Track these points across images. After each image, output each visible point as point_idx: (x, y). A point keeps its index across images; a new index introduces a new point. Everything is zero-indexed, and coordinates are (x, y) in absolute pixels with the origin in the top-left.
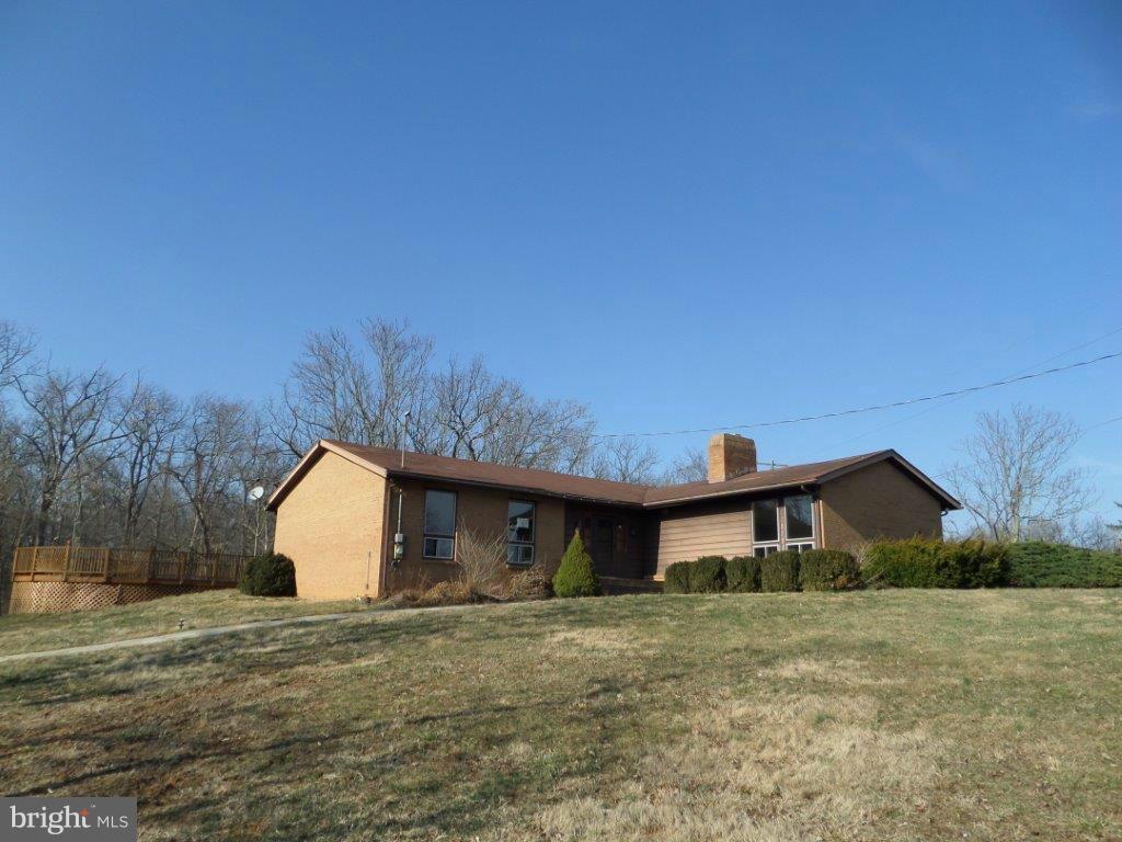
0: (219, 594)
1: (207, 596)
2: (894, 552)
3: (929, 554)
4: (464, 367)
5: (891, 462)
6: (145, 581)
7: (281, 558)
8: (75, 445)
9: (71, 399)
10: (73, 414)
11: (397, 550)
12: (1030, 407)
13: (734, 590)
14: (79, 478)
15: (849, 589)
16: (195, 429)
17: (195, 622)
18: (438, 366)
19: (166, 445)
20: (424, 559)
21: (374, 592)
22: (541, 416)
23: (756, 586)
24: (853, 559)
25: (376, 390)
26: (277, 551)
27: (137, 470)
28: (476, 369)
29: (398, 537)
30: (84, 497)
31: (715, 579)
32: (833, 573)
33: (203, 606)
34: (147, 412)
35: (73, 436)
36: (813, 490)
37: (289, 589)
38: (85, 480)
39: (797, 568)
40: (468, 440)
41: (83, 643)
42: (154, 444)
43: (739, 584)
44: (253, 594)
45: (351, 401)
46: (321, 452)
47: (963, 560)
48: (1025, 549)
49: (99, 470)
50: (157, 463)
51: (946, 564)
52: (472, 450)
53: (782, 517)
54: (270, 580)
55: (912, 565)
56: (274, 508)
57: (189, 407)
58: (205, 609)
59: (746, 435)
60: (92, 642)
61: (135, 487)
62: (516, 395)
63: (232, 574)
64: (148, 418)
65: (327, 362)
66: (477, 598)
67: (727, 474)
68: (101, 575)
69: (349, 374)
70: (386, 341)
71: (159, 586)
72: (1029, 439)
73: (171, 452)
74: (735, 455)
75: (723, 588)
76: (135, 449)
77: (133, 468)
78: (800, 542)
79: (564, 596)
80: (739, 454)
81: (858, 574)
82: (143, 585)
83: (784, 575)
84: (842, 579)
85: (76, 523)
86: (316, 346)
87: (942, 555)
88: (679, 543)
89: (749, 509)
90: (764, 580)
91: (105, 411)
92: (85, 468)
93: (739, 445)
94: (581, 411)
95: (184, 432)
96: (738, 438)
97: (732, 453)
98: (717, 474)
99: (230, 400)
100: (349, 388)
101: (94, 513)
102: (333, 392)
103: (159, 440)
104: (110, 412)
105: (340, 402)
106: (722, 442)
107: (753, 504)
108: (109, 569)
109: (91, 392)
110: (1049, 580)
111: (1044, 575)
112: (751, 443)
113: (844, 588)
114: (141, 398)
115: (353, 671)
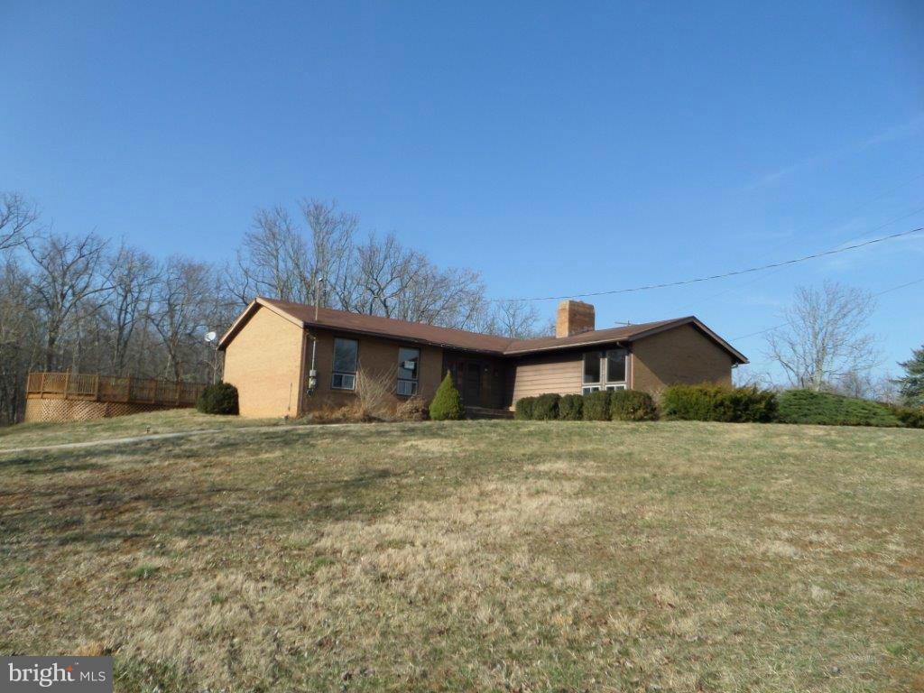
0: (181, 411)
1: (172, 413)
2: (685, 394)
3: (710, 396)
4: (380, 241)
5: (692, 325)
6: (126, 400)
7: (229, 386)
8: (74, 294)
9: (69, 257)
10: (72, 269)
11: (311, 382)
12: (838, 284)
13: (564, 418)
14: (77, 320)
15: (646, 420)
16: (169, 283)
17: (159, 430)
18: (360, 239)
19: (146, 295)
20: (331, 389)
21: (294, 412)
22: (442, 281)
23: (579, 415)
24: (650, 398)
25: (310, 257)
26: (225, 382)
27: (123, 316)
28: (390, 242)
29: (312, 373)
30: (82, 335)
31: (551, 410)
32: (633, 408)
33: (167, 420)
34: (130, 269)
35: (72, 287)
36: (627, 346)
37: (234, 410)
38: (82, 323)
39: (608, 403)
40: (383, 299)
41: (78, 441)
42: (136, 295)
43: (568, 414)
44: (207, 412)
45: (290, 265)
46: (257, 307)
47: (736, 401)
48: (795, 395)
49: (93, 314)
50: (139, 311)
51: (722, 404)
52: (386, 307)
53: (604, 365)
54: (220, 402)
55: (697, 404)
56: (223, 348)
57: (163, 266)
58: (169, 422)
59: (587, 301)
60: (84, 441)
61: (121, 328)
62: (422, 263)
63: (192, 397)
64: (130, 275)
65: (271, 235)
66: (368, 419)
67: (570, 331)
68: (93, 395)
69: (288, 244)
70: (318, 217)
71: (138, 404)
72: (835, 309)
73: (150, 301)
74: (578, 317)
75: (556, 417)
76: (121, 298)
77: (120, 315)
78: (615, 385)
79: (435, 419)
80: (581, 316)
81: (654, 410)
82: (125, 403)
83: (599, 409)
84: (640, 413)
85: (75, 355)
86: (263, 221)
87: (719, 397)
88: (529, 383)
89: (581, 359)
90: (585, 412)
91: (97, 268)
92: (81, 313)
93: (581, 309)
94: (474, 278)
95: (160, 285)
96: (582, 305)
97: (575, 315)
98: (563, 332)
99: (197, 261)
100: (289, 254)
101: (90, 348)
102: (276, 258)
103: (140, 292)
104: (102, 268)
105: (281, 265)
106: (567, 307)
107: (584, 355)
108: (99, 391)
109: (85, 252)
110: (809, 419)
111: (805, 415)
112: (591, 307)
113: (641, 419)
114: (125, 258)
115: (257, 460)
